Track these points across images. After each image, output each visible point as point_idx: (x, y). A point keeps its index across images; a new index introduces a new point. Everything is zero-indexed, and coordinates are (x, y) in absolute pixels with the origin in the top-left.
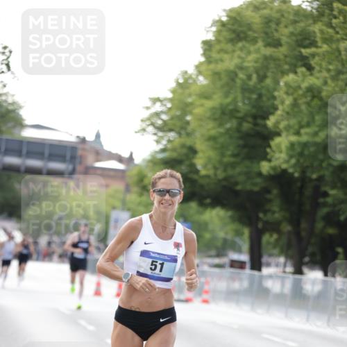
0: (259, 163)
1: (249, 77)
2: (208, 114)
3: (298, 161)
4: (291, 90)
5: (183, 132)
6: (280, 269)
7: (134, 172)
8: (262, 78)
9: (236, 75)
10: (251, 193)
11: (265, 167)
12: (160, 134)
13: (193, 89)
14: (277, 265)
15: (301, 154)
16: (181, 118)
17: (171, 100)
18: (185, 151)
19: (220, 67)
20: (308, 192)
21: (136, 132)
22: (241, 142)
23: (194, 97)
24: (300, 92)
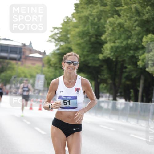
0: (98, 55)
1: (94, 19)
2: (77, 35)
3: (115, 54)
4: (111, 24)
5: (67, 42)
6: (107, 98)
7: (46, 58)
8: (99, 19)
9: (88, 18)
10: (95, 67)
11: (101, 56)
12: (57, 42)
13: (71, 24)
14: (106, 97)
15: (116, 51)
16: (66, 36)
17: (61, 28)
18: (67, 49)
19: (82, 15)
20: (119, 66)
21: (47, 41)
22: (91, 46)
23: (71, 27)
24: (115, 25)
